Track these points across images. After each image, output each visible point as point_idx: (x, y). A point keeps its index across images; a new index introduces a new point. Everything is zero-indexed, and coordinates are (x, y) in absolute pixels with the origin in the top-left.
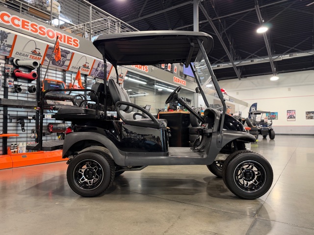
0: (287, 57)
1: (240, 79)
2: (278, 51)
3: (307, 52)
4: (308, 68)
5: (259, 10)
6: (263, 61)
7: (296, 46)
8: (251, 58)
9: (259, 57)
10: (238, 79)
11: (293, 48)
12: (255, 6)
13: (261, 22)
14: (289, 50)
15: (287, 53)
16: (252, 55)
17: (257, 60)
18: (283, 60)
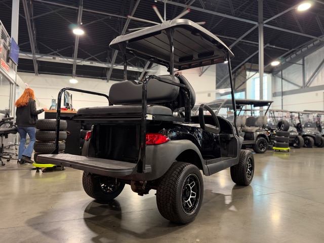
0: (88, 63)
1: (36, 75)
2: (81, 56)
3: (105, 64)
4: (103, 78)
5: (82, 12)
6: (65, 61)
7: (96, 55)
8: (53, 54)
9: (62, 56)
10: (34, 74)
11: (93, 57)
12: (80, 7)
13: (79, 23)
14: (90, 58)
15: (89, 60)
16: (55, 52)
17: (60, 59)
18: (84, 66)
